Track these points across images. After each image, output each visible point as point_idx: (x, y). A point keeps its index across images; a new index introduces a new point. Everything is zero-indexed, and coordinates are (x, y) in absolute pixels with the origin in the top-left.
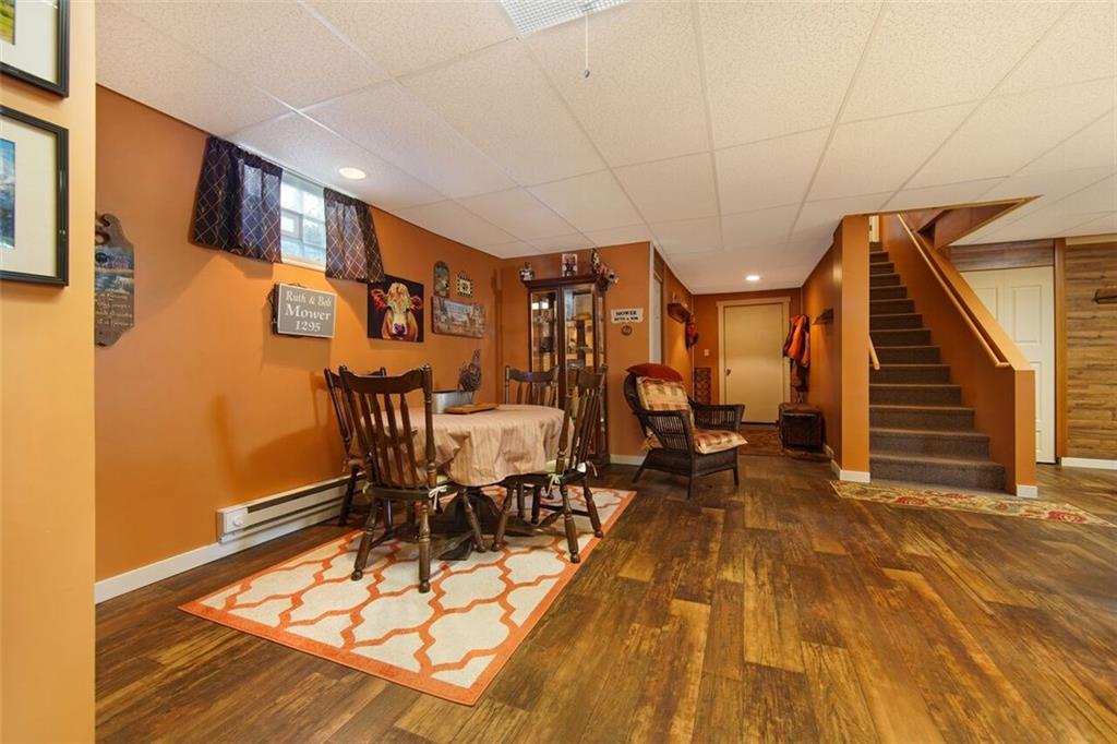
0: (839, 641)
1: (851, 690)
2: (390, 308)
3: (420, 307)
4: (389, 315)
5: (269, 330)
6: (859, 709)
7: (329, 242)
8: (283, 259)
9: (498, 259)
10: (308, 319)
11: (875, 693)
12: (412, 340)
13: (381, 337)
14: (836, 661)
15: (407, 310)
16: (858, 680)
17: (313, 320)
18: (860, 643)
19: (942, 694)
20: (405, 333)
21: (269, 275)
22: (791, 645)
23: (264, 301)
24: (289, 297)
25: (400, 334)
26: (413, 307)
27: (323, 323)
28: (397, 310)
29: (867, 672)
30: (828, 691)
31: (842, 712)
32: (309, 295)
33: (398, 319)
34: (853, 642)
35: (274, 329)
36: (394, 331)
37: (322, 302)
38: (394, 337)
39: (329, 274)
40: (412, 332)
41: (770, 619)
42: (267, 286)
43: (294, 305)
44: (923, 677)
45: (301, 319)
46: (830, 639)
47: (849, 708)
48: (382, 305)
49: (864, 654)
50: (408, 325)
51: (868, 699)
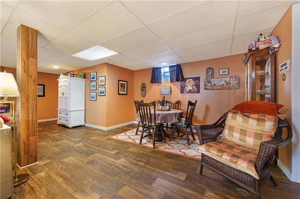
0: (88, 163)
1: (80, 159)
2: (186, 86)
3: (198, 83)
4: (186, 87)
6: (78, 158)
8: (162, 82)
10: (165, 91)
11: (77, 161)
12: (195, 93)
13: (184, 93)
14: (86, 161)
15: (193, 85)
16: (80, 161)
18: (85, 165)
19: (67, 167)
20: (192, 91)
22: (94, 158)
24: (162, 88)
25: (190, 91)
26: (195, 84)
27: (168, 92)
28: (189, 86)
29: (80, 162)
30: (83, 157)
31: (80, 156)
33: (189, 88)
34: (86, 165)
36: (188, 91)
37: (168, 88)
38: (188, 93)
39: (171, 82)
40: (194, 91)
41: (102, 159)
44: (71, 168)
46: (90, 163)
47: (79, 157)
48: (184, 85)
49: (82, 164)
50: (193, 89)
51: (77, 159)
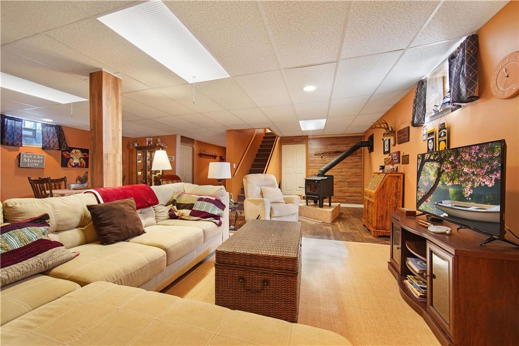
2: (71, 157)
3: (87, 157)
4: (71, 160)
5: (18, 166)
7: (43, 139)
8: (23, 145)
9: (131, 138)
10: (33, 162)
12: (83, 167)
13: (67, 167)
15: (80, 158)
17: (35, 162)
20: (79, 165)
21: (18, 150)
23: (15, 158)
24: (25, 156)
25: (76, 166)
26: (83, 157)
27: (39, 164)
28: (75, 158)
32: (33, 156)
33: (76, 161)
35: (19, 166)
36: (73, 165)
37: (38, 157)
38: (73, 166)
39: (43, 148)
40: (82, 165)
42: (17, 153)
43: (27, 159)
45: (30, 163)
48: (68, 157)
50: (81, 163)
